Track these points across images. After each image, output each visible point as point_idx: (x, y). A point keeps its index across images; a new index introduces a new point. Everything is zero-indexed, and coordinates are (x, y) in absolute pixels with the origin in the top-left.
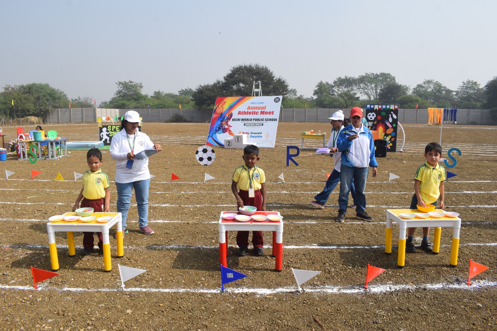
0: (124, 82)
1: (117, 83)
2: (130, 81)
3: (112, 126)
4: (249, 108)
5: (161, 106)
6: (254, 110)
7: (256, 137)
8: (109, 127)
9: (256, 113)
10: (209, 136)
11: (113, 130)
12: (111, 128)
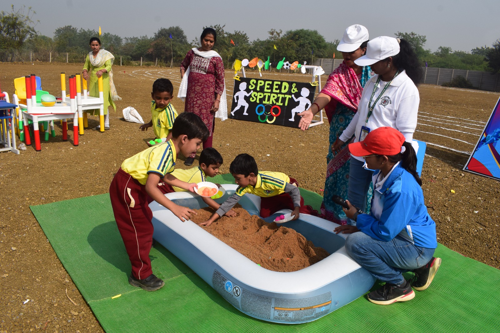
0: (404, 34)
1: (396, 34)
2: (412, 33)
5: (443, 65)
10: (484, 140)
11: (258, 89)
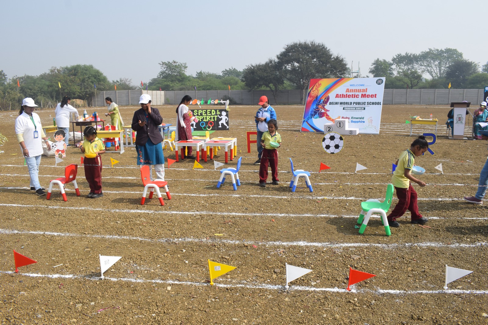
0: (167, 63)
1: (160, 64)
2: (174, 61)
3: (198, 110)
4: (348, 90)
5: (208, 87)
6: (353, 93)
7: (357, 122)
8: (195, 111)
9: (357, 96)
10: (304, 121)
11: (199, 114)
12: (198, 112)
